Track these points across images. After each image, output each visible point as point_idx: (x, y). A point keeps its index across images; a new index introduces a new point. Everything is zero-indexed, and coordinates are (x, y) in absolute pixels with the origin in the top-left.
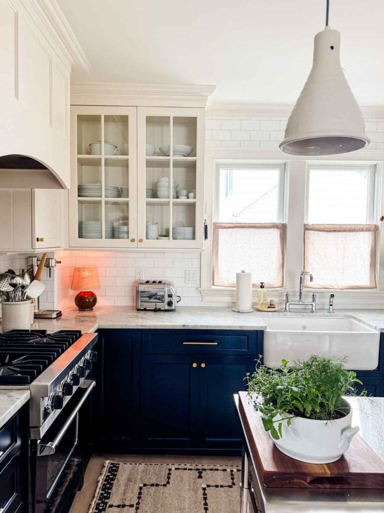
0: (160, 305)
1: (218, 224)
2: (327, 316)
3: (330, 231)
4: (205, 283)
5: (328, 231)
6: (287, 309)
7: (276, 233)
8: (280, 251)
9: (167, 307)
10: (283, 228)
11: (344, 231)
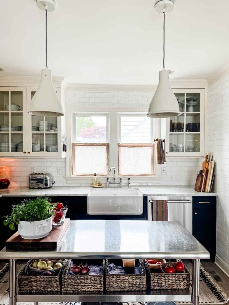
0: (41, 185)
1: (74, 144)
2: (126, 189)
3: (131, 147)
4: (68, 174)
5: (130, 147)
6: (108, 186)
7: (105, 148)
8: (107, 157)
9: (44, 186)
10: (108, 146)
11: (138, 147)
